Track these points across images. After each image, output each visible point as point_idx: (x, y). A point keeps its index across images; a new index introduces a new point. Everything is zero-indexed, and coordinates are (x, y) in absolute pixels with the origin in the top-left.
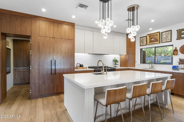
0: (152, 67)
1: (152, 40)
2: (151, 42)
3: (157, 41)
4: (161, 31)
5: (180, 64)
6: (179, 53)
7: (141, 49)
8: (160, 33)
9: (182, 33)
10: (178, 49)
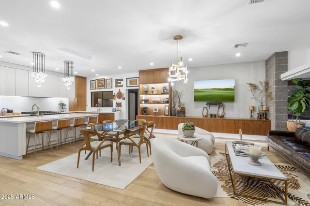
0: (99, 110)
1: (100, 84)
2: (99, 86)
3: (103, 86)
4: (106, 78)
5: (117, 107)
6: (116, 97)
7: (92, 92)
8: (105, 79)
9: (118, 83)
10: (116, 95)
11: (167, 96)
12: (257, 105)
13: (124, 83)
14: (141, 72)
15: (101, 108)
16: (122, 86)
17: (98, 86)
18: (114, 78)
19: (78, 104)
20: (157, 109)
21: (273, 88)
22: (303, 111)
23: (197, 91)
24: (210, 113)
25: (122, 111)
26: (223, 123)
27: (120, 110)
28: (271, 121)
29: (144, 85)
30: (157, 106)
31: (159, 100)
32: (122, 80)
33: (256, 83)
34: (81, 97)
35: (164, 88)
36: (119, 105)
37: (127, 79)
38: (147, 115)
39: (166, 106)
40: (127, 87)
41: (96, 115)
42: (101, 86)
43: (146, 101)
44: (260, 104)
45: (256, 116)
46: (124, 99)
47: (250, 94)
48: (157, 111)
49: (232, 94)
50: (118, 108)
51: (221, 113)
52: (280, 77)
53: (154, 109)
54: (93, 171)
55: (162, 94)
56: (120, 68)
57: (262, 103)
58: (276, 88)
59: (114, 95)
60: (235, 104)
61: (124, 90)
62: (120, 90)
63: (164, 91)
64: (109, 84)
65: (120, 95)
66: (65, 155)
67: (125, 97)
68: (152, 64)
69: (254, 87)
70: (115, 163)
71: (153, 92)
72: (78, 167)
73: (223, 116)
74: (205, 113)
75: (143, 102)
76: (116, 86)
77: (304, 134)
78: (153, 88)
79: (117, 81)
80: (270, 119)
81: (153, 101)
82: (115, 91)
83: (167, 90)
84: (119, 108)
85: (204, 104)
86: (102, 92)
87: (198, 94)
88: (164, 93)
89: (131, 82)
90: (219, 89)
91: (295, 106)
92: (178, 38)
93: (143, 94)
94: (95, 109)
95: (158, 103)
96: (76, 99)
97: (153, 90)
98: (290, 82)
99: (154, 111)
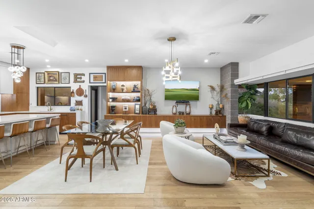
0: (51, 110)
1: (51, 78)
5: (76, 105)
6: (76, 95)
7: (38, 88)
8: (59, 72)
9: (78, 77)
10: (75, 91)
11: (139, 94)
12: (215, 103)
13: (86, 78)
14: (109, 68)
15: (52, 107)
16: (84, 82)
17: (48, 81)
18: (73, 71)
19: (17, 102)
20: (127, 108)
21: (228, 90)
22: (249, 108)
23: (167, 90)
24: (178, 111)
25: (83, 110)
26: (191, 119)
27: (81, 110)
28: (225, 116)
29: (112, 82)
30: (127, 104)
31: (129, 98)
32: (84, 75)
33: (215, 86)
34: (22, 93)
35: (135, 86)
36: (79, 103)
37: (90, 74)
38: (115, 114)
39: (136, 104)
40: (90, 83)
41: (58, 116)
42: (52, 80)
43: (114, 99)
44: (217, 103)
45: (214, 113)
46: (86, 96)
47: (210, 95)
48: (127, 110)
49: (197, 94)
50: (78, 106)
51: (188, 110)
52: (234, 81)
53: (124, 108)
54: (91, 181)
55: (133, 92)
56: (87, 61)
57: (218, 102)
58: (231, 90)
59: (73, 92)
60: (198, 103)
61: (86, 87)
62: (80, 86)
63: (134, 89)
64: (65, 79)
65: (80, 92)
66: (30, 170)
67: (87, 94)
68: (126, 61)
69: (213, 88)
70: (109, 168)
71: (123, 90)
72: (66, 181)
73: (189, 113)
74: (174, 111)
75: (111, 100)
76: (76, 81)
77: (256, 125)
78: (123, 86)
79: (76, 75)
80: (225, 114)
81: (123, 99)
82: (74, 87)
83: (137, 88)
84: (80, 107)
85: (174, 103)
86: (55, 87)
87: (168, 93)
88: (134, 91)
89: (95, 78)
90: (187, 89)
91: (244, 105)
92: (172, 39)
93: (111, 91)
94: (44, 109)
95: (128, 101)
96: (15, 95)
97: (123, 87)
98: (240, 86)
99: (124, 110)
